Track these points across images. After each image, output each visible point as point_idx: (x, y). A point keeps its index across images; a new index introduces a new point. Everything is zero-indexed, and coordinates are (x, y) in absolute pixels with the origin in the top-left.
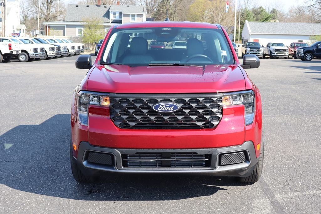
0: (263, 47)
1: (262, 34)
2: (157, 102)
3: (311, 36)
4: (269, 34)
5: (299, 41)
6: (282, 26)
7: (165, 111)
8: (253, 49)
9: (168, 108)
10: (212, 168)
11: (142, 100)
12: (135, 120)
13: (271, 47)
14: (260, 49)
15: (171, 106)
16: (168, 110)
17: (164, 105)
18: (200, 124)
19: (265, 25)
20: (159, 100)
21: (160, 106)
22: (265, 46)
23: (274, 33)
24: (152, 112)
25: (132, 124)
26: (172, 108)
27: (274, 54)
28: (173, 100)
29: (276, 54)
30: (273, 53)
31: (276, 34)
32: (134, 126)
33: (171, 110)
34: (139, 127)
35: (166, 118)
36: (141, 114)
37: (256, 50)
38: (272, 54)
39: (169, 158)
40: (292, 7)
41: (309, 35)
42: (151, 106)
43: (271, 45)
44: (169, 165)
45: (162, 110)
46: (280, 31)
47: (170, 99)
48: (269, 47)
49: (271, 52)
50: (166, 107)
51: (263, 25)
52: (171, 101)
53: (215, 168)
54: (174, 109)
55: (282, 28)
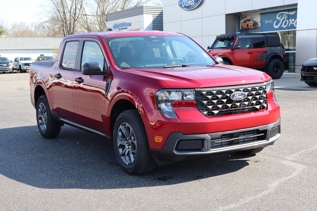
0: (11, 62)
1: (4, 49)
2: (232, 92)
3: (54, 50)
4: (11, 49)
5: (41, 55)
6: (22, 41)
7: (238, 99)
8: (2, 64)
9: (240, 97)
10: (266, 140)
11: (222, 92)
12: (218, 109)
13: (20, 61)
14: (10, 64)
15: (242, 95)
16: (240, 98)
17: (238, 94)
18: (258, 107)
19: (5, 40)
20: (233, 90)
21: (235, 96)
22: (13, 61)
23: (15, 48)
24: (230, 101)
25: (216, 112)
26: (242, 96)
27: (24, 68)
28: (242, 90)
29: (26, 68)
30: (22, 67)
31: (18, 48)
32: (217, 114)
33: (242, 98)
34: (221, 114)
35: (238, 104)
36: (222, 103)
37: (6, 65)
38: (22, 69)
39: (238, 137)
40: (14, 23)
41: (51, 49)
42: (229, 96)
43: (19, 60)
44: (238, 143)
45: (236, 99)
46: (21, 46)
47: (240, 89)
48: (18, 62)
49: (20, 66)
50: (239, 95)
51: (3, 41)
52: (241, 91)
53: (268, 140)
54: (244, 97)
55: (23, 43)
